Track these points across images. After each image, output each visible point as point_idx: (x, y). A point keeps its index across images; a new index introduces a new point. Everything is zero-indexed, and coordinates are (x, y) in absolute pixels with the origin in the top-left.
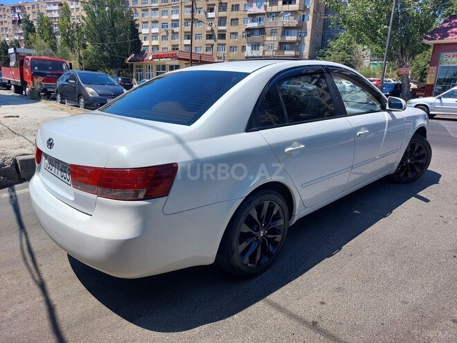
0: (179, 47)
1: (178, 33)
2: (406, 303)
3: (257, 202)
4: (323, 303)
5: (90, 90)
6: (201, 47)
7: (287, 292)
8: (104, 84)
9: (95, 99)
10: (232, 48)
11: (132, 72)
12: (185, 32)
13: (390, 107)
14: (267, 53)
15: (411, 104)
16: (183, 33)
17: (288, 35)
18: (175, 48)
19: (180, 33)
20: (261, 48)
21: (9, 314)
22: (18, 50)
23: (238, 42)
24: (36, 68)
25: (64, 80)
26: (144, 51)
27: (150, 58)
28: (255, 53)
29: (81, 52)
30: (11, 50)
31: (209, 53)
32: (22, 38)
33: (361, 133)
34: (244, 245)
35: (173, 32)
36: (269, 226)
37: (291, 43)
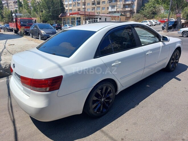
0: (81, 9)
1: (80, 3)
2: (163, 130)
3: (100, 87)
4: (127, 130)
5: (43, 32)
6: (90, 9)
7: (113, 125)
8: (48, 29)
9: (45, 35)
10: (103, 8)
11: (61, 21)
12: (83, 3)
13: (163, 40)
14: (118, 10)
15: (181, 31)
16: (82, 3)
17: (127, 1)
18: (79, 10)
19: (81, 3)
20: (116, 7)
21: (2, 133)
22: (16, 14)
23: (105, 6)
24: (22, 23)
25: (33, 27)
26: (66, 12)
27: (69, 15)
28: (113, 10)
29: (41, 13)
30: (14, 15)
31: (93, 11)
32: (18, 9)
33: (148, 53)
34: (95, 105)
35: (78, 3)
36: (106, 96)
37: (129, 5)
